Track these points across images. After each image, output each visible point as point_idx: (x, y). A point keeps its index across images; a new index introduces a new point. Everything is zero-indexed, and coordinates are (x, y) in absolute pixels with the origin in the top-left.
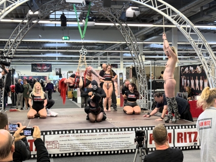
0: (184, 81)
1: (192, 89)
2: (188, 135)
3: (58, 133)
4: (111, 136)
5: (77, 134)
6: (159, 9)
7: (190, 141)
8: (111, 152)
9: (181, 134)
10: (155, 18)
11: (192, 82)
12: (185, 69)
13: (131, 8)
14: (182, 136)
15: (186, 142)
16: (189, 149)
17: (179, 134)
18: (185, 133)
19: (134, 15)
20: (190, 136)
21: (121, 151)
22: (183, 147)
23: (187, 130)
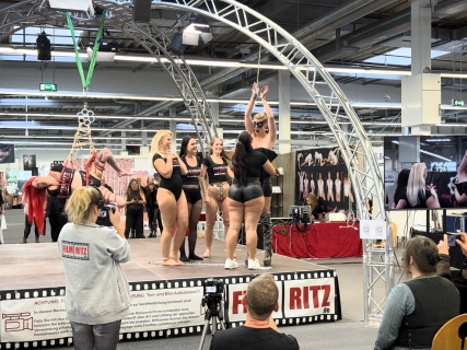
0: (304, 183)
1: (321, 198)
2: (311, 293)
3: (31, 296)
4: (151, 300)
6: (252, 29)
7: (316, 306)
8: (149, 333)
9: (298, 290)
10: (245, 50)
11: (321, 183)
12: (305, 156)
13: (193, 25)
14: (299, 294)
15: (307, 306)
16: (313, 322)
17: (292, 290)
18: (306, 289)
19: (201, 40)
20: (315, 295)
21: (172, 330)
22: (301, 319)
23: (310, 282)
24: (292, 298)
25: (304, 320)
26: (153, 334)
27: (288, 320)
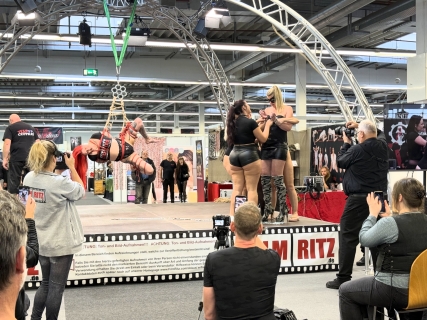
0: (318, 157)
2: (317, 245)
4: (175, 247)
5: (110, 243)
6: (265, 11)
7: (322, 256)
8: (174, 275)
9: (306, 242)
10: (265, 37)
11: (334, 157)
13: (214, 9)
14: (306, 246)
15: (313, 256)
16: (319, 271)
17: (300, 242)
18: (312, 241)
19: (221, 24)
20: (321, 247)
21: (194, 274)
22: (308, 267)
23: (316, 236)
24: (300, 249)
25: (311, 269)
26: (177, 277)
27: (296, 268)
